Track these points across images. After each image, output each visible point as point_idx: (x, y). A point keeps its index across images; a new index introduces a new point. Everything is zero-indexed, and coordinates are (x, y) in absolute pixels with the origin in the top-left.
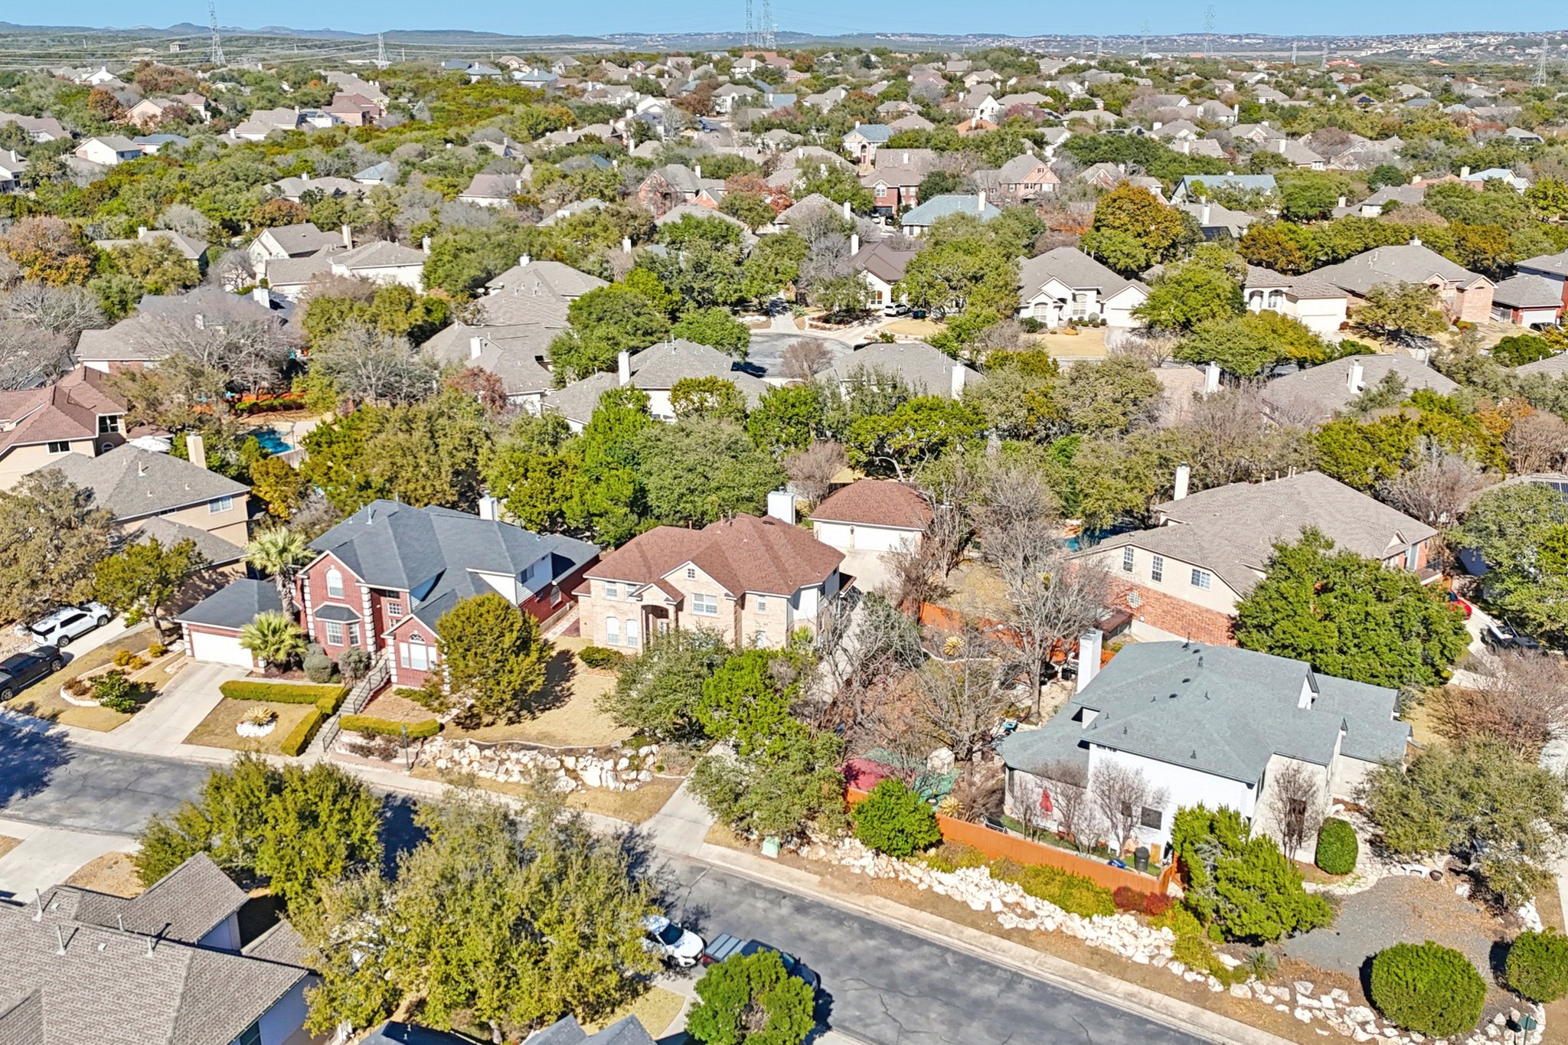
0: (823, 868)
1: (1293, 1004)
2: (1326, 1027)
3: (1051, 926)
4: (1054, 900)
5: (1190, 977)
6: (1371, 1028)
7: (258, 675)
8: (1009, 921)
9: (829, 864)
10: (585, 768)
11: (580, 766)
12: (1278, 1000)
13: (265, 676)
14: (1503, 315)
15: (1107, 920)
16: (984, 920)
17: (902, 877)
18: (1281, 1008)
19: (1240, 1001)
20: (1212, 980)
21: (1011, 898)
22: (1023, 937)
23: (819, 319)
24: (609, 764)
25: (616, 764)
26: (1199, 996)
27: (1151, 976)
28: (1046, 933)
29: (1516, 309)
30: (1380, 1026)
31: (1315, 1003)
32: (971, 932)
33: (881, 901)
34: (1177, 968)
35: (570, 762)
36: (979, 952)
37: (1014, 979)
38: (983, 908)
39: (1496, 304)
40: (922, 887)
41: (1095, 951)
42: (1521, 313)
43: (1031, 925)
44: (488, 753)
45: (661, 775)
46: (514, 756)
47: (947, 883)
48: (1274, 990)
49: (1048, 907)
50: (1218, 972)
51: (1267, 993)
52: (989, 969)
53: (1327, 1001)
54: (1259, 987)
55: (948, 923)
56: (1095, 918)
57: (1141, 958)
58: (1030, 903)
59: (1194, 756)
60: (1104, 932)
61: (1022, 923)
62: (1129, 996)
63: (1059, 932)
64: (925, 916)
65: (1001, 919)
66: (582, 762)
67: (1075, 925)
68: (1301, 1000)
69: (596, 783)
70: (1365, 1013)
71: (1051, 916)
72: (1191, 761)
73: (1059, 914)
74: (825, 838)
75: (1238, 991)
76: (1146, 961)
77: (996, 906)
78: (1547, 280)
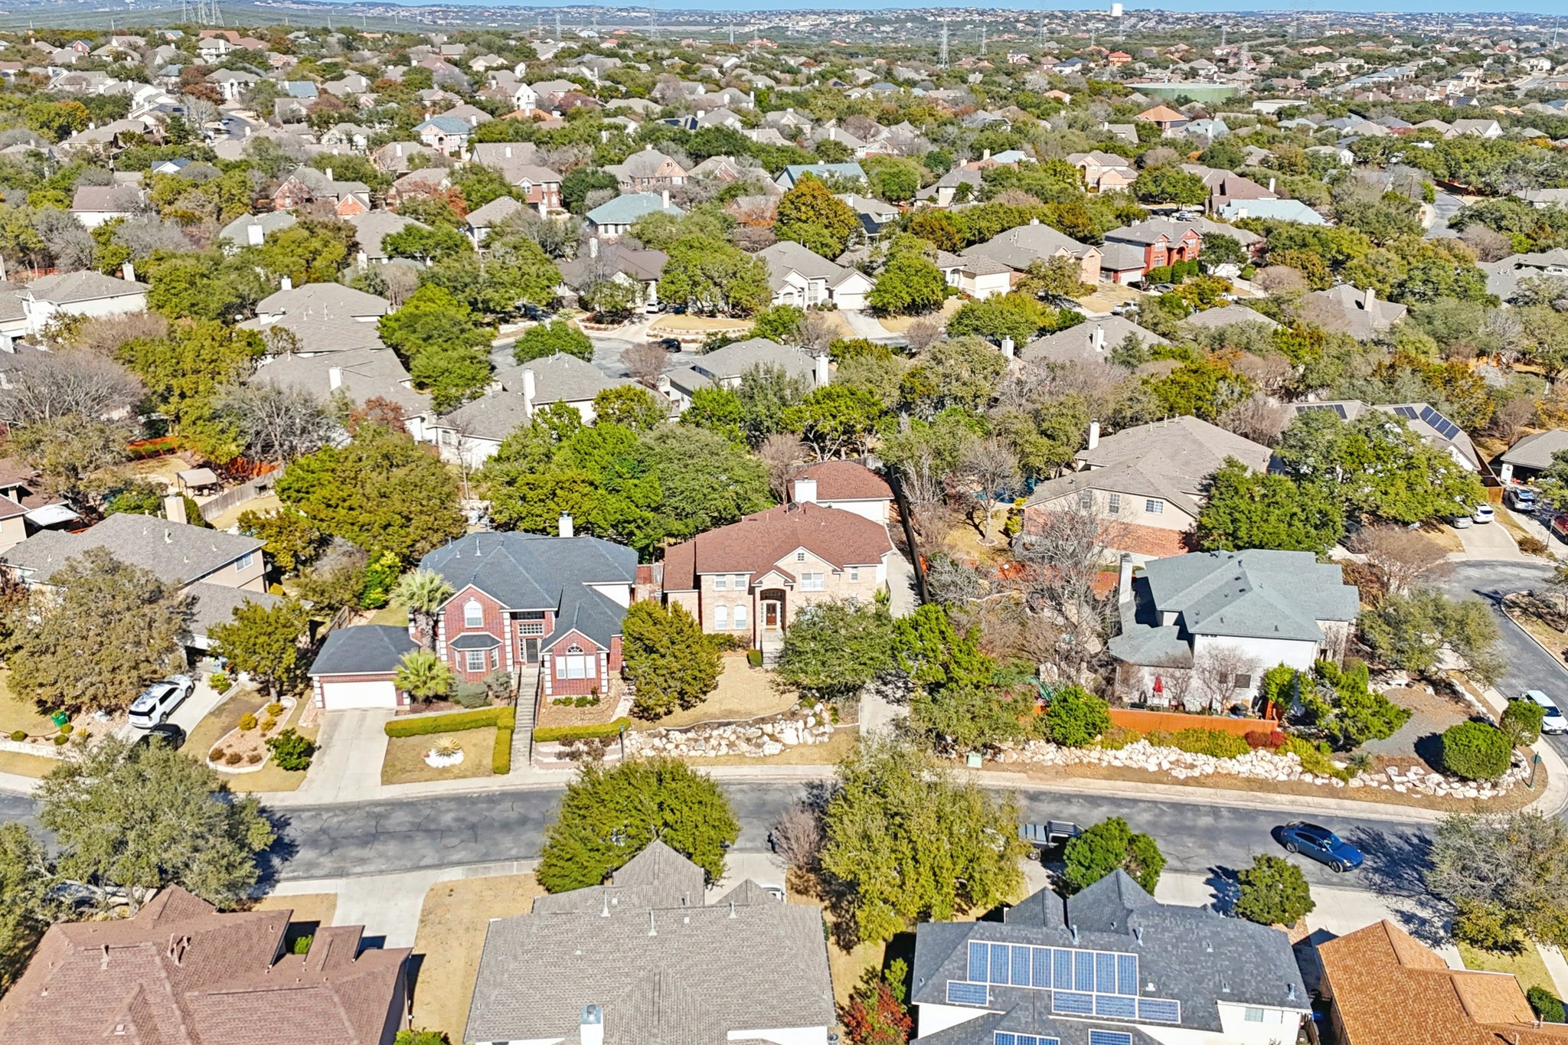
0: (1022, 767)
1: (1390, 782)
2: (1418, 792)
3: (1210, 770)
4: (1205, 751)
5: (1318, 782)
6: (1444, 785)
7: (406, 712)
8: (1181, 774)
9: (1024, 763)
10: (782, 731)
11: (778, 729)
12: (1381, 783)
13: (413, 711)
14: (1107, 277)
15: (1248, 757)
16: (1161, 777)
17: (1085, 761)
18: (1385, 787)
19: (1358, 789)
20: (1334, 780)
21: (1173, 757)
22: (1197, 782)
23: (588, 320)
24: (800, 724)
25: (805, 723)
26: (1331, 792)
27: (1293, 788)
28: (1208, 776)
29: (1116, 271)
30: (1449, 783)
31: (1404, 779)
32: (1159, 787)
33: (1082, 780)
34: (1308, 778)
35: (768, 728)
36: (1176, 799)
37: (1215, 811)
38: (1156, 769)
39: (1102, 269)
40: (1104, 764)
41: (1248, 780)
42: (1120, 275)
43: (1196, 773)
44: (691, 735)
45: (839, 726)
46: (715, 733)
47: (1121, 757)
48: (1377, 777)
49: (1202, 757)
50: (1337, 774)
51: (1373, 780)
52: (1195, 808)
53: (1411, 775)
54: (1366, 777)
55: (1140, 784)
56: (1238, 757)
57: (1282, 777)
58: (1188, 757)
59: (1276, 629)
60: (1249, 766)
61: (1190, 773)
62: (1293, 803)
63: (1216, 773)
64: (1120, 784)
65: (1174, 773)
66: (777, 726)
67: (1228, 765)
68: (1396, 779)
69: (795, 742)
70: (1436, 777)
71: (1206, 764)
72: (1275, 634)
73: (1213, 760)
74: (1011, 744)
75: (1355, 783)
76: (1285, 778)
77: (1166, 766)
78: (1130, 247)
